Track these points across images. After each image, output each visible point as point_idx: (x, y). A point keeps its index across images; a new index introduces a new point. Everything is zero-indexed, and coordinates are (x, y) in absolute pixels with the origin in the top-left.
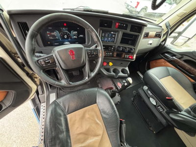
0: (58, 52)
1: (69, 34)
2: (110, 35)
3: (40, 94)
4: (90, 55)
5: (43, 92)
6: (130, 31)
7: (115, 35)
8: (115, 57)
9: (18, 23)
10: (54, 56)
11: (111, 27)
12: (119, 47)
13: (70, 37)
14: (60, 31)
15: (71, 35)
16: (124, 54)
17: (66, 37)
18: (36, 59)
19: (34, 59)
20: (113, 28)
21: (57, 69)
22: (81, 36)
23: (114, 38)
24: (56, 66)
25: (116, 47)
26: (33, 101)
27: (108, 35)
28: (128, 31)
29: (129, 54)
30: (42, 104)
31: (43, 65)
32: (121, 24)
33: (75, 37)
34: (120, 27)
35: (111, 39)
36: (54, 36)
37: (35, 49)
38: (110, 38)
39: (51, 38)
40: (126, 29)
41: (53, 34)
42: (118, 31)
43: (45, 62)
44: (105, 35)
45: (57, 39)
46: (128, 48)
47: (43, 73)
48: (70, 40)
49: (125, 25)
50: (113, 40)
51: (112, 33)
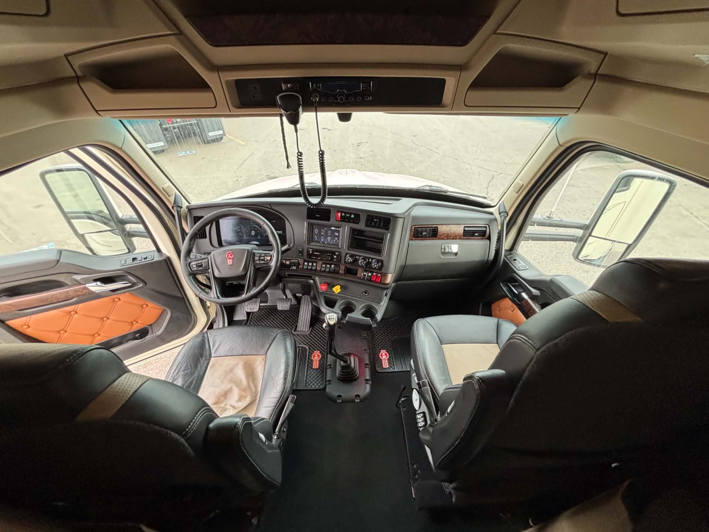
0: (214, 254)
2: (329, 232)
6: (366, 225)
7: (338, 231)
10: (209, 258)
11: (329, 220)
15: (262, 230)
16: (361, 270)
18: (189, 260)
20: (332, 221)
22: (279, 232)
23: (338, 237)
24: (208, 272)
25: (343, 255)
27: (326, 232)
28: (361, 226)
32: (345, 213)
34: (345, 219)
35: (333, 239)
38: (329, 238)
40: (357, 223)
42: (342, 226)
43: (196, 265)
44: (320, 232)
48: (259, 237)
49: (352, 216)
50: (336, 240)
51: (333, 228)
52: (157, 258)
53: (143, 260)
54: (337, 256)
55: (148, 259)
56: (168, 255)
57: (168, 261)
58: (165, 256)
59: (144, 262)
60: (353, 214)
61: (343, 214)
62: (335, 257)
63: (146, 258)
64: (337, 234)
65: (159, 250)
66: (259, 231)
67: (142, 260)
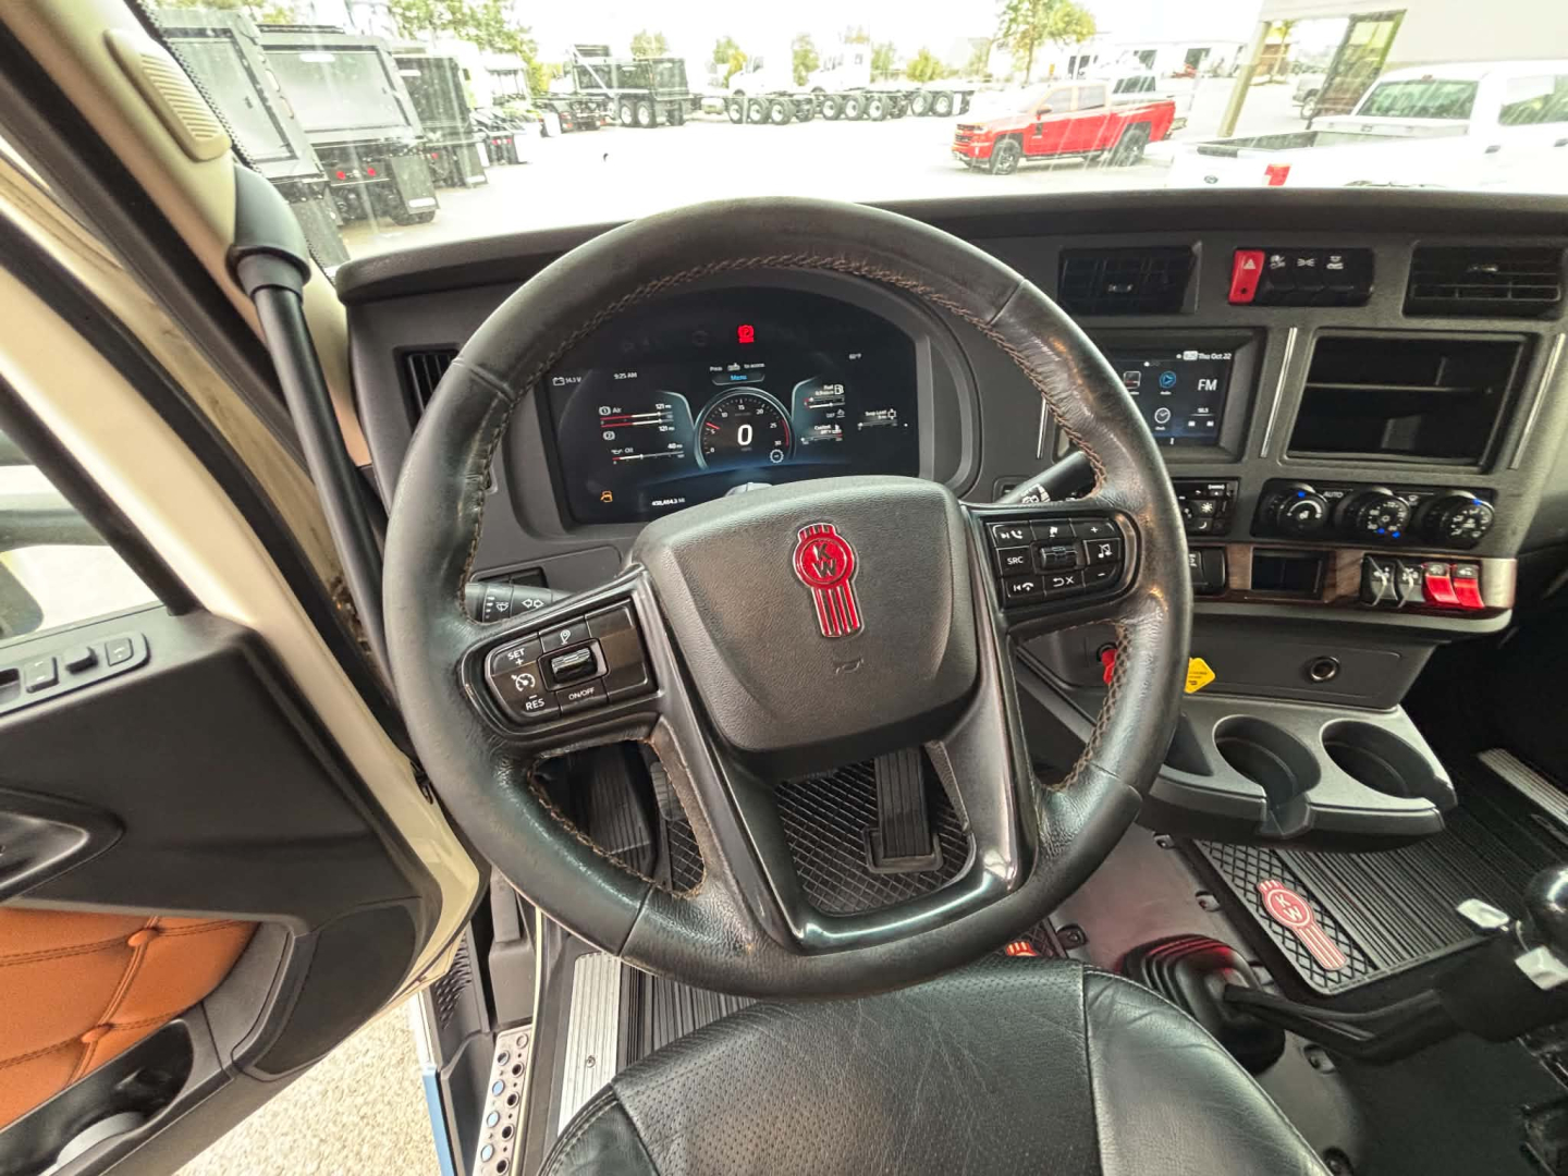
0: (684, 556)
1: (771, 413)
2: (1168, 379)
3: (500, 934)
4: (1018, 574)
5: (524, 930)
6: (1410, 311)
7: (1222, 372)
8: (1238, 596)
9: (402, 356)
10: (642, 598)
11: (1171, 301)
12: (1283, 489)
13: (780, 433)
14: (701, 393)
15: (794, 417)
16: (1349, 561)
17: (745, 435)
18: (469, 636)
19: (447, 640)
20: (1203, 306)
21: (656, 740)
22: (880, 416)
23: (1216, 401)
24: (650, 715)
25: (1250, 489)
26: (445, 998)
28: (1384, 315)
29: (1417, 563)
30: (506, 1041)
31: (520, 701)
32: (1290, 255)
33: (823, 430)
34: (1284, 291)
35: (1182, 413)
36: (650, 439)
37: (470, 537)
38: (1160, 412)
39: (630, 456)
40: (1360, 300)
41: (641, 419)
42: (1261, 334)
43: (545, 662)
45: (670, 464)
46: (1400, 489)
47: (513, 799)
48: (777, 458)
49: (1335, 264)
50: (1201, 421)
51: (1191, 355)
52: (173, 647)
53: (68, 682)
54: (1218, 501)
55: (104, 670)
56: (247, 619)
57: (254, 661)
58: (235, 631)
59: (74, 690)
60: (1335, 252)
61: (1277, 258)
62: (1207, 508)
63: (90, 663)
64: (1211, 386)
65: (179, 599)
66: (780, 421)
67: (55, 682)
